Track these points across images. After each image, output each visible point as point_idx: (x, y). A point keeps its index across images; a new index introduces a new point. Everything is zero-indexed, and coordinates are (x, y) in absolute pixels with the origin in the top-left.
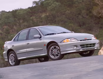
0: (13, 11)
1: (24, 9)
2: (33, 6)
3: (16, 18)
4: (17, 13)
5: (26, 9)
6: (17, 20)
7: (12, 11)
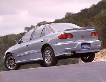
0: (5, 36)
1: (16, 35)
2: (24, 32)
3: (7, 43)
4: (8, 39)
5: (18, 34)
6: (8, 45)
7: (3, 37)
